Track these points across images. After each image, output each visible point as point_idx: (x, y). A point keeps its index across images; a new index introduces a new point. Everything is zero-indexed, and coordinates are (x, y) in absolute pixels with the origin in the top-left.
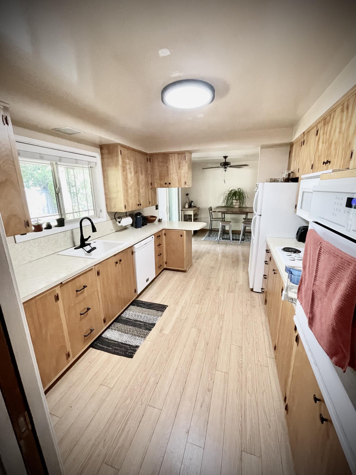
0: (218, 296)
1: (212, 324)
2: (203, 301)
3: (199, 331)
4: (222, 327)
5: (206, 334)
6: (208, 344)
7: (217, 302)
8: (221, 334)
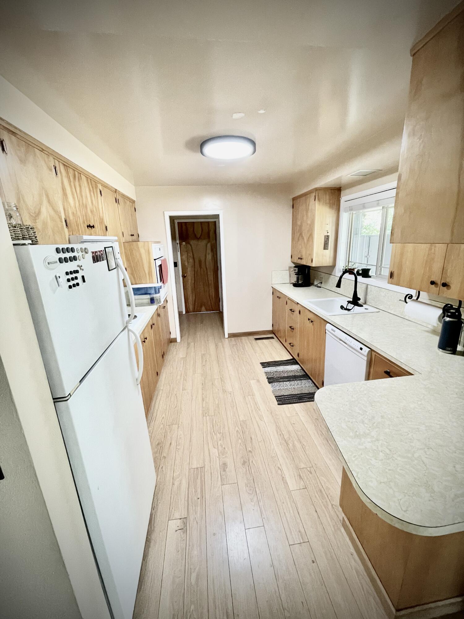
0: (220, 448)
1: (215, 401)
2: (238, 428)
3: (224, 391)
4: (203, 400)
5: (217, 390)
6: (212, 384)
7: (218, 435)
8: (203, 394)
